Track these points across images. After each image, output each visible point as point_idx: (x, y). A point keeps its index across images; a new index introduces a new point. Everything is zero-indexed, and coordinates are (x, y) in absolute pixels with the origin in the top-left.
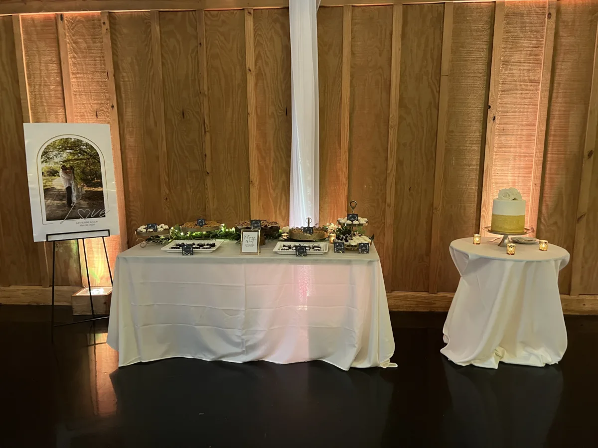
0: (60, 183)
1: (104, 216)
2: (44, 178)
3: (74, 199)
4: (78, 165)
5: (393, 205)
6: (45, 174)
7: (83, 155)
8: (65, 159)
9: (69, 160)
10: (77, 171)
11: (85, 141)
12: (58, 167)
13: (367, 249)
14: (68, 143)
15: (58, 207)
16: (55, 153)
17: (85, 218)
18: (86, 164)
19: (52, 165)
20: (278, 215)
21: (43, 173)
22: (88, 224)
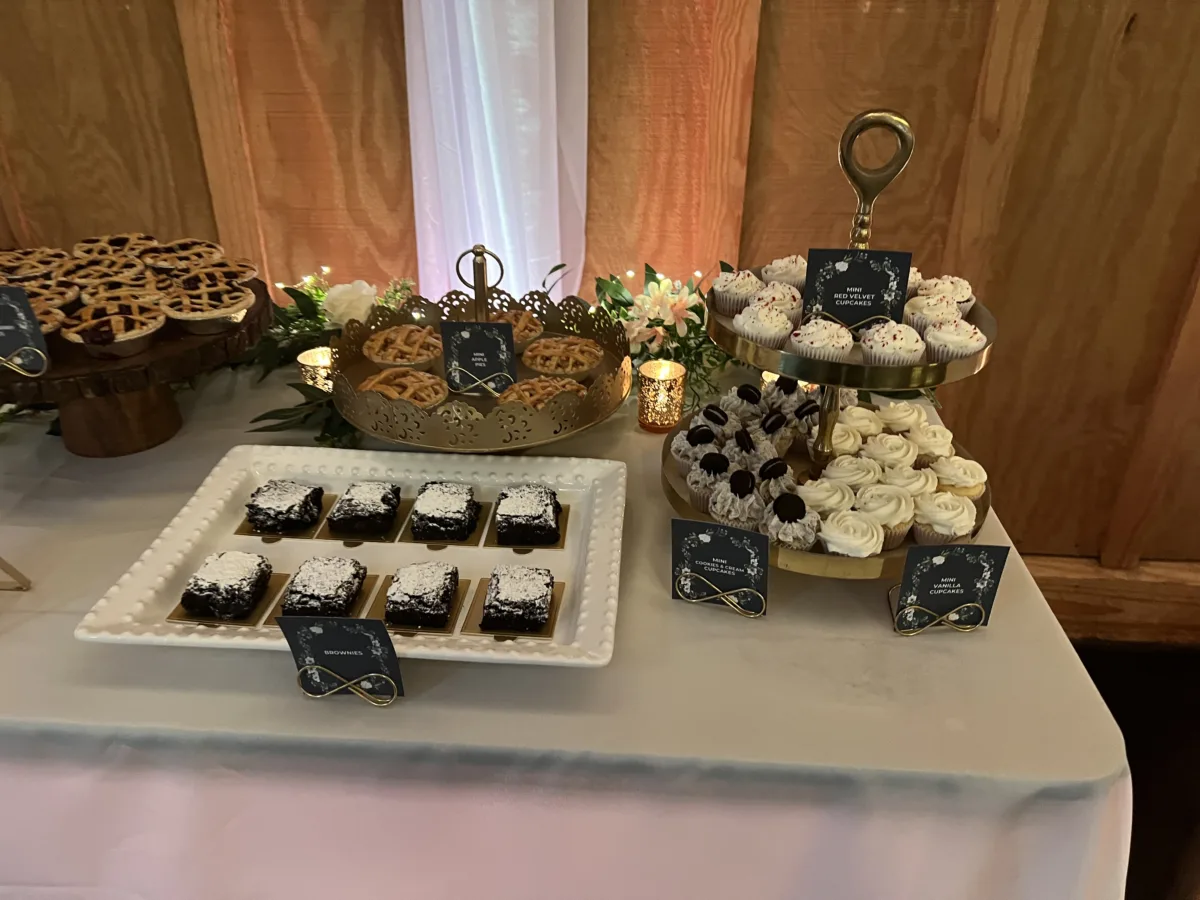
5: (1013, 124)
13: (970, 595)
20: (361, 178)
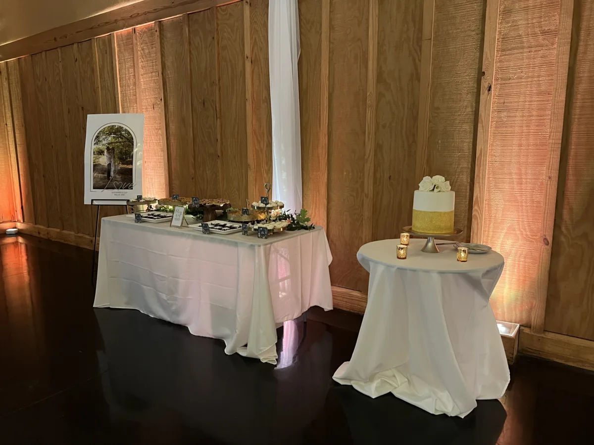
0: (104, 160)
1: (132, 189)
2: (95, 156)
3: (112, 173)
4: (118, 147)
5: (371, 195)
6: (95, 153)
7: (122, 139)
8: (109, 142)
9: (112, 143)
10: (117, 151)
11: (125, 127)
12: (104, 148)
14: (113, 129)
15: (101, 179)
16: (104, 137)
17: (118, 189)
18: (123, 146)
19: (100, 146)
21: (94, 152)
22: (120, 194)
